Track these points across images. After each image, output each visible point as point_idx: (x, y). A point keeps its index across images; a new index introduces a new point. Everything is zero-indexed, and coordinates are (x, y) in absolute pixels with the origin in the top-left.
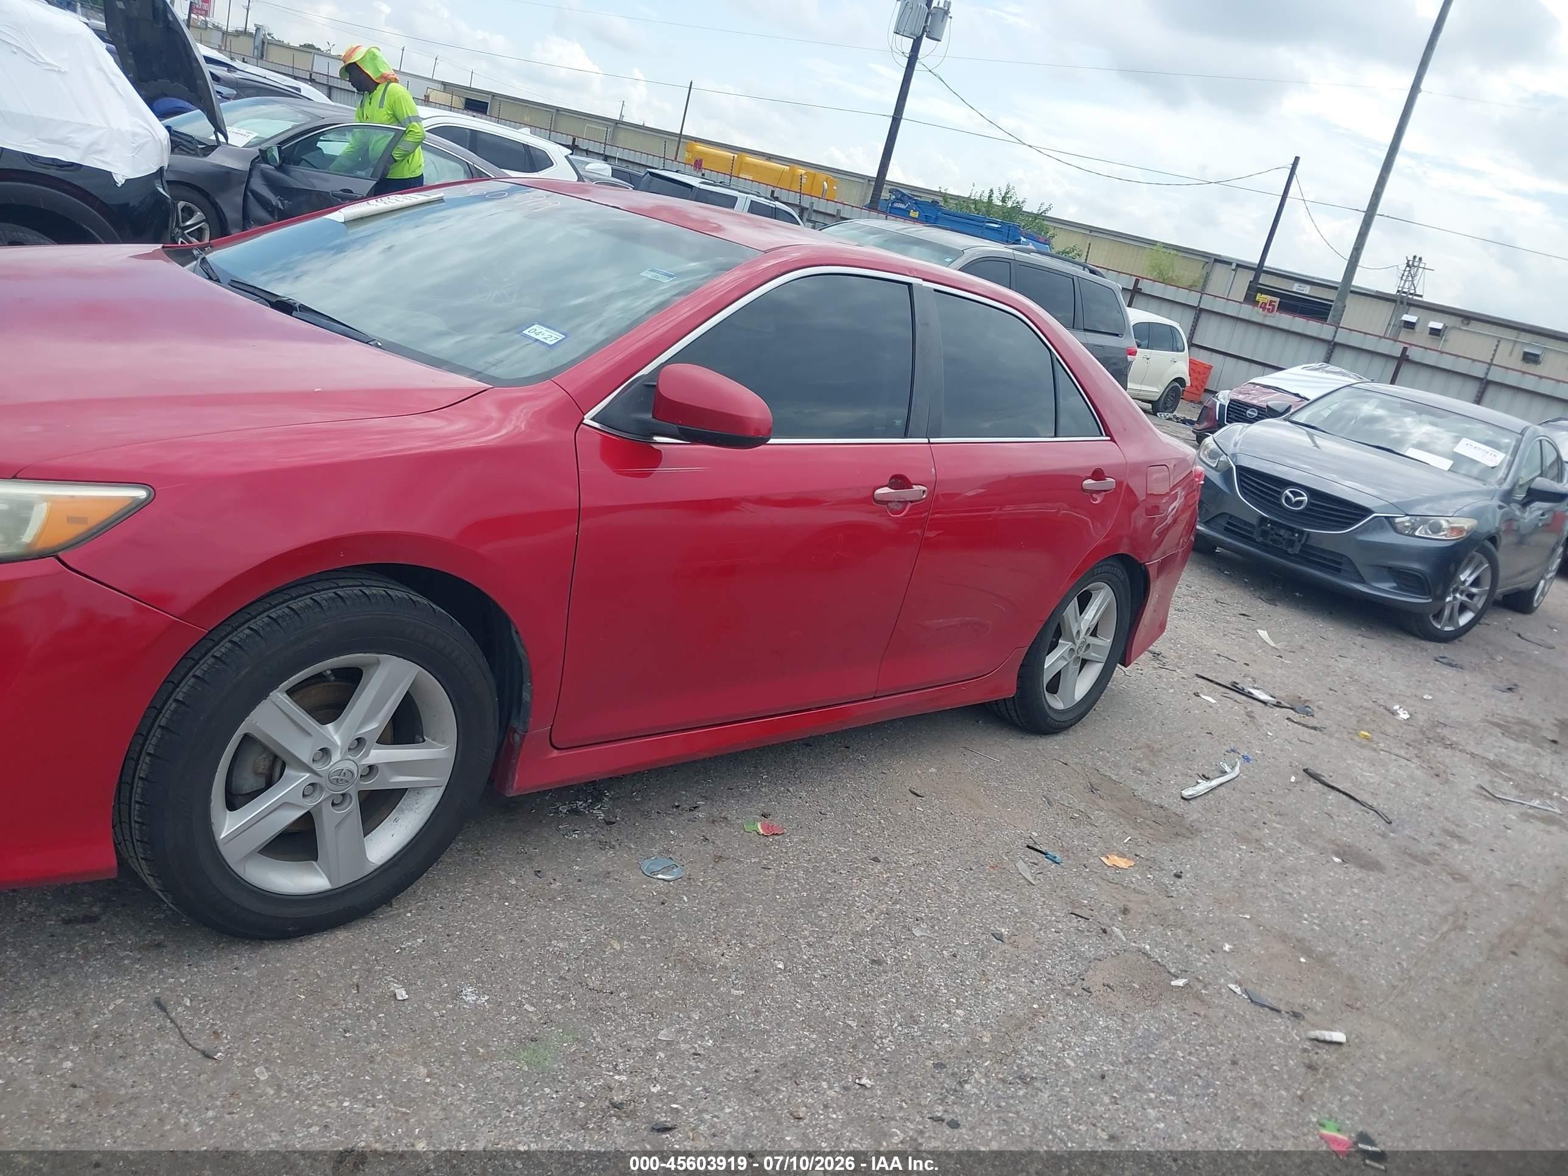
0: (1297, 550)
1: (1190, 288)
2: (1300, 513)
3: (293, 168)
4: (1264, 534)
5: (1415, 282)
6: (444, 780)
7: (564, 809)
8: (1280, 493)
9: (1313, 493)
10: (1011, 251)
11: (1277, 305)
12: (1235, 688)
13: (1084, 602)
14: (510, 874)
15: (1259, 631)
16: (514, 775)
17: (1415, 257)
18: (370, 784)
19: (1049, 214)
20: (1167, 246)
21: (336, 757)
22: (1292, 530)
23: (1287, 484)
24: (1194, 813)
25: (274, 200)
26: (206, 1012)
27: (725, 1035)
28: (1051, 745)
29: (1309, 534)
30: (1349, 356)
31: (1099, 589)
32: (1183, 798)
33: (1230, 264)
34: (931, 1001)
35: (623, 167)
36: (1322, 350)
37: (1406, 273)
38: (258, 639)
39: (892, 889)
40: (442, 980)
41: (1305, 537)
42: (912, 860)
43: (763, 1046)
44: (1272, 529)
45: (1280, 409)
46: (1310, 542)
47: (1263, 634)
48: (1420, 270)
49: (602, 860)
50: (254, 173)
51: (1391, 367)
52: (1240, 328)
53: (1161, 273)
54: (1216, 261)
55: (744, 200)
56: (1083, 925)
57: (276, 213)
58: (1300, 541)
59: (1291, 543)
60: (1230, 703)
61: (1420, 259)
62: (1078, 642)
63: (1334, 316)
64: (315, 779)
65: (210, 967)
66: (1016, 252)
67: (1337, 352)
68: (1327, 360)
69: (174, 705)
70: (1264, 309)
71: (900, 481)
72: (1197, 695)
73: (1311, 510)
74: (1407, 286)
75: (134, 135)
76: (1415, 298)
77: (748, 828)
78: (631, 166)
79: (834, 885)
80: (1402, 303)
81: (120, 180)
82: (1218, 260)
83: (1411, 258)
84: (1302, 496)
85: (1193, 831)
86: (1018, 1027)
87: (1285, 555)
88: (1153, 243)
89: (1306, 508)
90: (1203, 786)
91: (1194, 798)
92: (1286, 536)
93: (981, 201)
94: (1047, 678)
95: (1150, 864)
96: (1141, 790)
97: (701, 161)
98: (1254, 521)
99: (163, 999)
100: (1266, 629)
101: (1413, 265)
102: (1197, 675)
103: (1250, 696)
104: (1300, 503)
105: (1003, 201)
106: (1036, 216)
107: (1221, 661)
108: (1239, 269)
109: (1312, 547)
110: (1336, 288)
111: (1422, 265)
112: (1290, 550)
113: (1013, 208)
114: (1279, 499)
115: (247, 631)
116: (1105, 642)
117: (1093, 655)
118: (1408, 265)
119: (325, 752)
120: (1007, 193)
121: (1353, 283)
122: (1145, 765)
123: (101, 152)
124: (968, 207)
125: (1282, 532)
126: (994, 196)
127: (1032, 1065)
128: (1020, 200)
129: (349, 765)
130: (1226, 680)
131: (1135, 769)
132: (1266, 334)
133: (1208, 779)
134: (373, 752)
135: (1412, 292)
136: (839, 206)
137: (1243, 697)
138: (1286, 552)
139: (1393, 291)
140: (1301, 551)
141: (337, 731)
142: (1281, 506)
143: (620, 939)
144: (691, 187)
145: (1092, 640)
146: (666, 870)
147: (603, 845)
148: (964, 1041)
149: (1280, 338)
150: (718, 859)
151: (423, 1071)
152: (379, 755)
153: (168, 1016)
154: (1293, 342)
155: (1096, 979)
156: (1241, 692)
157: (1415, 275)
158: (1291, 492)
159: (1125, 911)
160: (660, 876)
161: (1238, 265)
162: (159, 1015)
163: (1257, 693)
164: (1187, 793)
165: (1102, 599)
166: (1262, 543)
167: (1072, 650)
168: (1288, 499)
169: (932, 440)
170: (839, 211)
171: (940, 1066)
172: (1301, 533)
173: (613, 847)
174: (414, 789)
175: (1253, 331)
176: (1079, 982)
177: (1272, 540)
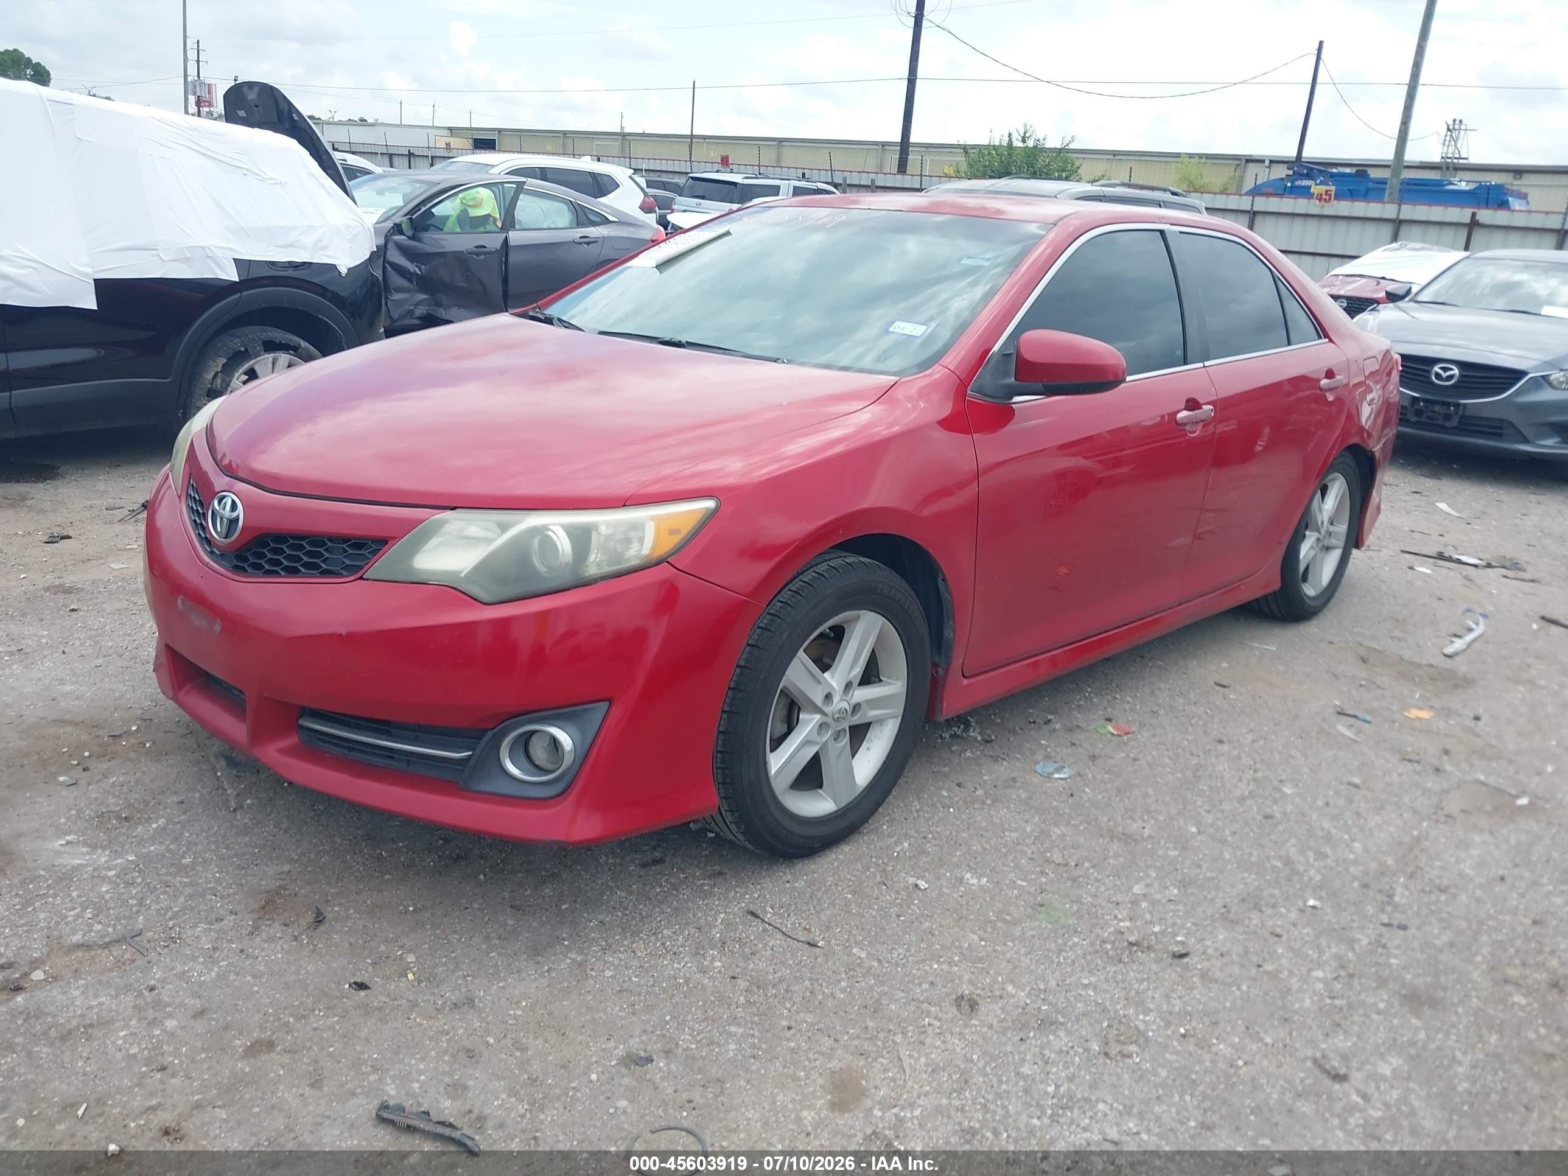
0: (1455, 422)
1: (1224, 192)
2: (1454, 386)
3: (425, 235)
4: (1419, 413)
5: (1459, 146)
6: (900, 711)
7: (946, 735)
8: (1429, 372)
9: (1462, 365)
10: (1099, 188)
11: (1333, 194)
12: (1441, 556)
13: (1324, 490)
14: (941, 788)
15: (1438, 504)
16: (942, 703)
17: (1454, 121)
18: (857, 720)
19: (1071, 146)
20: (1191, 156)
21: (836, 699)
22: (1448, 404)
23: (1435, 361)
24: (1461, 666)
25: (411, 267)
26: (789, 915)
27: (1183, 884)
28: (1311, 629)
29: (1465, 404)
30: (1416, 231)
31: (1334, 480)
32: (1446, 656)
33: (1263, 161)
34: (1328, 838)
35: (654, 177)
36: (1387, 230)
37: (1448, 138)
38: (789, 608)
39: (1246, 761)
40: (943, 871)
41: (1461, 408)
42: (1250, 738)
43: (1218, 888)
44: (1426, 407)
45: (1401, 292)
46: (1468, 413)
47: (1443, 506)
48: (1462, 132)
49: (1002, 770)
50: (389, 246)
51: (1463, 234)
52: (1298, 223)
53: (1191, 183)
54: (1248, 161)
55: (786, 187)
56: (1418, 768)
57: (414, 278)
58: (1456, 413)
59: (1448, 417)
60: (1445, 571)
61: (1461, 121)
62: (1323, 531)
63: (1391, 194)
64: (826, 719)
65: (767, 883)
66: (1104, 189)
67: (1404, 230)
68: (1395, 238)
69: (738, 670)
70: (1320, 200)
71: (1193, 404)
72: (1411, 568)
73: (1464, 382)
74: (1450, 151)
75: (348, 227)
76: (1461, 161)
77: (1102, 731)
78: (664, 175)
79: (1199, 766)
80: (1448, 168)
81: (344, 271)
82: (1250, 160)
83: (1451, 122)
84: (1451, 369)
85: (1467, 682)
86: (1411, 850)
87: (1443, 429)
88: (1177, 155)
89: (1459, 381)
90: (1458, 644)
91: (1457, 654)
92: (1441, 412)
93: (1001, 146)
94: (1302, 568)
95: (1446, 713)
96: (1407, 654)
97: (727, 157)
98: (1406, 403)
99: (752, 907)
100: (1443, 501)
101: (1454, 129)
102: (1403, 551)
103: (1459, 562)
104: (1451, 377)
105: (1024, 141)
106: (1060, 151)
107: (1416, 535)
108: (1273, 165)
109: (1469, 417)
110: (1388, 166)
111: (1463, 127)
112: (1447, 424)
113: (1035, 147)
114: (1429, 377)
115: (779, 604)
116: (1342, 528)
117: (1334, 542)
118: (1449, 130)
119: (828, 697)
120: (1025, 133)
121: (1406, 158)
122: (1398, 633)
123: (324, 248)
124: (989, 153)
125: (1437, 408)
126: (1014, 140)
127: (1440, 877)
128: (1041, 137)
129: (845, 705)
130: (1432, 550)
131: (1392, 638)
132: (1326, 225)
133: (1459, 637)
134: (856, 693)
135: (1457, 156)
136: (873, 176)
137: (1454, 565)
138: (1444, 427)
139: (1436, 158)
140: (1459, 422)
141: (833, 678)
142: (1433, 383)
143: (1057, 826)
144: (735, 184)
145: (1332, 528)
146: (1059, 770)
147: (995, 759)
148: (1373, 866)
149: (1342, 226)
150: (1093, 758)
151: (975, 938)
152: (861, 694)
153: (763, 921)
154: (1355, 228)
155: (1453, 805)
156: (1450, 559)
157: (1458, 138)
158: (1441, 368)
159: (1446, 752)
160: (1056, 776)
161: (1271, 162)
162: (756, 922)
163: (1464, 559)
164: (1449, 650)
165: (1338, 488)
166: (1418, 423)
167: (1318, 540)
168: (1438, 376)
169: (1206, 364)
170: (873, 181)
171: (1366, 886)
172: (1457, 405)
173: (1003, 759)
174: (877, 721)
175: (1312, 224)
176: (1440, 812)
177: (1427, 418)
